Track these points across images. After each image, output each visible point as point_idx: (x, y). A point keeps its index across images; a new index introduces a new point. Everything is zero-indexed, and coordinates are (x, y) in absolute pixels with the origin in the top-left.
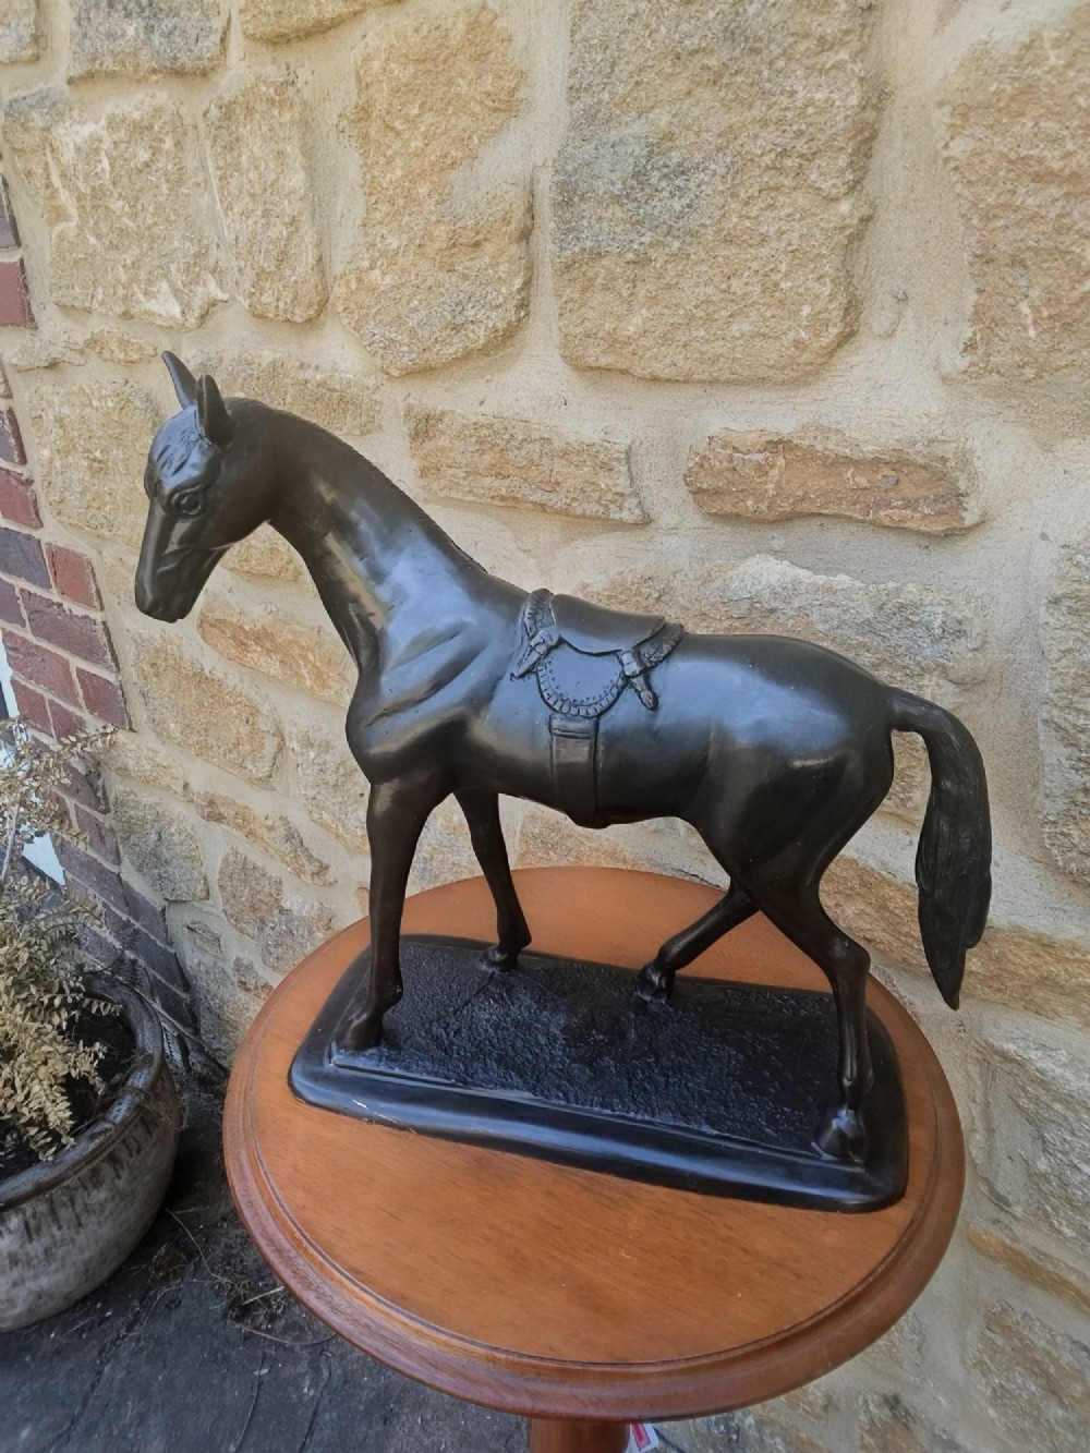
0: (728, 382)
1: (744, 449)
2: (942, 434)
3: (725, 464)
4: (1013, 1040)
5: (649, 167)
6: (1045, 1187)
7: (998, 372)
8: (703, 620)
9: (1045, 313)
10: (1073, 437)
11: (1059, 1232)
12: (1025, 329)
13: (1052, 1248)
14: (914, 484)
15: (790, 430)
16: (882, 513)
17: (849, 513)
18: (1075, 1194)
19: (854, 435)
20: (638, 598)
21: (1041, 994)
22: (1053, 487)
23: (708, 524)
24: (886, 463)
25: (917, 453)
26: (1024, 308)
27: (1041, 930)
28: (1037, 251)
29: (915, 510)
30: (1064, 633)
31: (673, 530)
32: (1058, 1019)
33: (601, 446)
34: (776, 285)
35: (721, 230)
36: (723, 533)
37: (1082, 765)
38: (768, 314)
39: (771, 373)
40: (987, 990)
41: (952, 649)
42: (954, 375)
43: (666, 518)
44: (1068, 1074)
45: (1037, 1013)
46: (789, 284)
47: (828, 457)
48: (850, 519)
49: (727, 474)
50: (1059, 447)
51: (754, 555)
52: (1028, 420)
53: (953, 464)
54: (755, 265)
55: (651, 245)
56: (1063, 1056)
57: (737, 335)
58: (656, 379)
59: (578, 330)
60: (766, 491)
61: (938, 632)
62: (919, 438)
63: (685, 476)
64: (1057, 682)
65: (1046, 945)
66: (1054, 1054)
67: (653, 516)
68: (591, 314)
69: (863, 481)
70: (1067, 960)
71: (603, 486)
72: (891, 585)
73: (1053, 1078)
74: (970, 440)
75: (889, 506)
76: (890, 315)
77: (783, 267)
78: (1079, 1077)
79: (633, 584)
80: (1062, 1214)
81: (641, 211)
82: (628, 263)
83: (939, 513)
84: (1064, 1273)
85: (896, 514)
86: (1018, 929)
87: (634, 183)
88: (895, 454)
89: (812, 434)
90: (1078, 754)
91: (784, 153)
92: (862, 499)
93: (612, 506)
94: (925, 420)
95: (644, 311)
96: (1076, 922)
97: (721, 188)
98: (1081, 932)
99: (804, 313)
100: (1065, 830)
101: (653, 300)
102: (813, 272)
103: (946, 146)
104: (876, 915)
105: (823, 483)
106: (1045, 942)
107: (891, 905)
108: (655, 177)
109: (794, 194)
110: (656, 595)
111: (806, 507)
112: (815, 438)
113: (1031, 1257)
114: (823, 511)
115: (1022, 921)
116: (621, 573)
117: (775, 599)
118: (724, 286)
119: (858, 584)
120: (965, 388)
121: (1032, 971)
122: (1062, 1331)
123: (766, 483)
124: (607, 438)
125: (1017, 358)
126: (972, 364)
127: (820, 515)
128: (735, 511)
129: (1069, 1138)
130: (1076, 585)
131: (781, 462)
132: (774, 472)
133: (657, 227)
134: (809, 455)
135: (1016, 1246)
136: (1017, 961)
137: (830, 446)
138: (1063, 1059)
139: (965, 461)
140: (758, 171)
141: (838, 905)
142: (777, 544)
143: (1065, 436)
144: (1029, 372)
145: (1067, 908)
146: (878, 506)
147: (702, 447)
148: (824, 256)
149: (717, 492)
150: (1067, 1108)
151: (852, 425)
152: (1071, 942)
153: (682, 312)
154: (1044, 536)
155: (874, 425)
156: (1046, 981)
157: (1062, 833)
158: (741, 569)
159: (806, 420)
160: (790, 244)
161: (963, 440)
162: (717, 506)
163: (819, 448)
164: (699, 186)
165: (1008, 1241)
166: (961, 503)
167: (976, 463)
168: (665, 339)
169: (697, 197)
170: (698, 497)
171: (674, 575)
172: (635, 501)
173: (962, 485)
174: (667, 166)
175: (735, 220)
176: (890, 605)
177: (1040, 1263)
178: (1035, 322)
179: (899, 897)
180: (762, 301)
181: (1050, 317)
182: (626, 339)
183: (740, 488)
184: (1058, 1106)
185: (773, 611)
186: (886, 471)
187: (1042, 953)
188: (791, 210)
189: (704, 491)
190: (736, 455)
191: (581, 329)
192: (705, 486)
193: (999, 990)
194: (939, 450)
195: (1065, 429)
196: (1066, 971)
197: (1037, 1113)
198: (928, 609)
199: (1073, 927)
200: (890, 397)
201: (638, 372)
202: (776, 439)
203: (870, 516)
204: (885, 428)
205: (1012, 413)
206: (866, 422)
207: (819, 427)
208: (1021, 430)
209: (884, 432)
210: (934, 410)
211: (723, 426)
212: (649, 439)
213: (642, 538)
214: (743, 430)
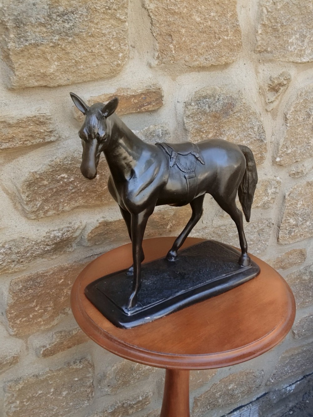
0: (89, 81)
2: (154, 82)
5: (51, 13)
7: (164, 63)
9: (177, 47)
10: (179, 76)
12: (172, 51)
14: (150, 98)
15: (115, 92)
16: (142, 109)
17: (132, 112)
19: (133, 88)
24: (144, 94)
25: (153, 89)
26: (171, 46)
28: (174, 32)
29: (151, 105)
30: (191, 123)
33: (40, 116)
34: (110, 48)
35: (89, 33)
38: (106, 58)
39: (105, 75)
41: (166, 138)
42: (155, 66)
43: (65, 134)
46: (115, 48)
47: (128, 97)
50: (176, 79)
52: (169, 74)
53: (161, 90)
54: (101, 43)
55: (59, 40)
57: (95, 65)
58: (59, 86)
59: (25, 75)
61: (161, 135)
62: (151, 85)
64: (192, 136)
68: (30, 67)
69: (136, 101)
71: (42, 131)
72: (146, 128)
74: (159, 82)
75: (144, 106)
76: (133, 52)
77: (112, 43)
79: (60, 162)
81: (53, 28)
82: (50, 47)
83: (157, 104)
85: (146, 108)
87: (48, 19)
88: (147, 91)
91: (109, 9)
92: (136, 106)
93: (46, 137)
94: (149, 79)
95: (56, 63)
97: (86, 19)
99: (120, 56)
101: (59, 59)
102: (122, 43)
103: (149, 6)
105: (126, 105)
108: (54, 16)
109: (110, 21)
112: (124, 92)
114: (125, 113)
116: (52, 161)
118: (90, 51)
119: (138, 131)
120: (156, 69)
124: (39, 112)
125: (170, 59)
126: (158, 62)
130: (193, 111)
133: (61, 33)
134: (122, 97)
137: (129, 93)
140: (98, 14)
143: (177, 76)
144: (172, 62)
146: (141, 107)
148: (125, 38)
151: (131, 85)
153: (74, 61)
154: (178, 102)
155: (137, 84)
159: (117, 88)
160: (113, 36)
163: (126, 95)
164: (75, 19)
166: (162, 99)
168: (65, 72)
169: (75, 22)
171: (74, 152)
173: (162, 94)
174: (58, 12)
175: (93, 29)
176: (148, 134)
178: (174, 49)
180: (104, 54)
181: (178, 47)
182: (49, 74)
186: (143, 96)
188: (110, 25)
191: (27, 73)
195: (177, 74)
198: (157, 130)
200: (138, 75)
201: (52, 85)
202: (112, 95)
203: (138, 110)
204: (140, 84)
205: (166, 73)
206: (134, 84)
207: (123, 89)
208: (168, 77)
209: (141, 85)
210: (151, 76)
211: (90, 96)
212: (54, 108)
213: (54, 146)
214: (97, 96)
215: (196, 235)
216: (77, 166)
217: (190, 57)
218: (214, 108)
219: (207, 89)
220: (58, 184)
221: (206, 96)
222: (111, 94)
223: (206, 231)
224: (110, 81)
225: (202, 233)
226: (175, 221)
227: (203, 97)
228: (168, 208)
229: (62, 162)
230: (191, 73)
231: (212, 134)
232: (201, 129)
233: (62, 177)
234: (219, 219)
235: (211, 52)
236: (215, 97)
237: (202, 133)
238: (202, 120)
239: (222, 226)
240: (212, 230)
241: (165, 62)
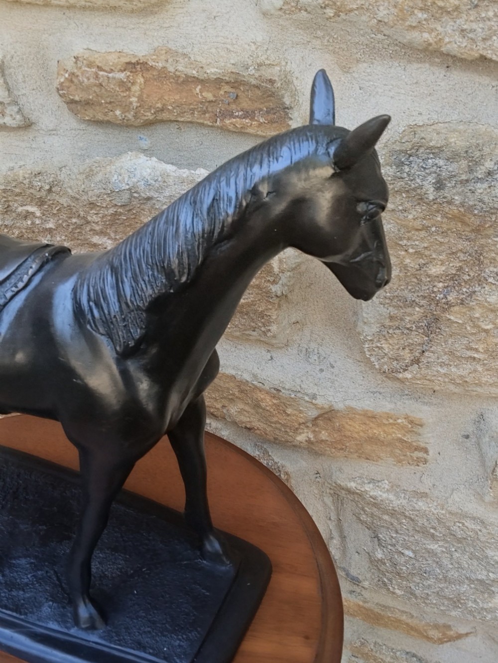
0: (84, 8)
1: (107, 69)
2: (267, 59)
3: (92, 80)
4: (353, 479)
6: (383, 568)
7: (306, 10)
8: (92, 209)
10: (364, 61)
11: (394, 593)
13: (389, 602)
14: (250, 99)
15: (144, 53)
16: (227, 122)
17: (201, 121)
18: (402, 570)
19: (199, 58)
20: (32, 191)
21: (369, 447)
22: (352, 100)
23: (83, 126)
24: (227, 83)
25: (251, 74)
27: (366, 408)
29: (252, 119)
31: (52, 132)
32: (380, 461)
36: (98, 135)
37: (387, 301)
40: (334, 450)
42: (273, 12)
43: (46, 121)
44: (391, 497)
45: (367, 459)
47: (179, 77)
48: (202, 125)
49: (95, 88)
50: (354, 69)
51: (126, 152)
52: (331, 48)
53: (279, 85)
56: (386, 485)
60: (131, 103)
62: (250, 63)
63: (58, 90)
65: (371, 417)
66: (380, 484)
67: (33, 118)
69: (209, 96)
70: (385, 425)
73: (382, 500)
74: (289, 64)
75: (232, 115)
78: (398, 497)
79: (25, 178)
80: (394, 582)
83: (271, 122)
84: (398, 615)
85: (239, 122)
86: (351, 409)
88: (234, 76)
89: (163, 57)
90: (385, 294)
92: (210, 109)
94: (253, 47)
96: (389, 399)
98: (392, 406)
100: (379, 345)
104: (252, 411)
105: (177, 97)
106: (370, 415)
107: (263, 404)
110: (47, 187)
111: (165, 116)
112: (167, 61)
113: (377, 610)
114: (179, 119)
115: (353, 404)
116: (12, 169)
117: (150, 190)
120: (281, 22)
121: (362, 434)
122: (399, 648)
123: (130, 97)
127: (177, 121)
128: (106, 118)
129: (394, 535)
131: (140, 80)
132: (136, 88)
134: (163, 75)
135: (366, 605)
136: (352, 429)
137: (180, 68)
138: (387, 487)
139: (288, 83)
141: (224, 407)
142: (145, 143)
143: (358, 61)
144: (330, 12)
145: (381, 390)
146: (223, 115)
147: (70, 64)
149: (88, 103)
150: (392, 517)
151: (195, 50)
152: (386, 413)
155: (213, 50)
156: (373, 440)
157: (377, 347)
158: (118, 164)
159: (156, 44)
161: (284, 63)
162: (90, 114)
163: (171, 69)
165: (361, 603)
166: (287, 114)
167: (295, 82)
170: (73, 106)
172: (16, 109)
173: (287, 101)
177: (382, 613)
179: (268, 398)
183: (108, 100)
184: (386, 517)
185: (149, 199)
186: (227, 88)
187: (368, 422)
189: (76, 102)
190: (101, 73)
192: (77, 98)
193: (342, 449)
194: (267, 73)
195: (358, 56)
196: (384, 431)
197: (373, 523)
199: (387, 403)
200: (223, 26)
202: (133, 61)
203: (218, 123)
204: (222, 53)
205: (319, 42)
206: (206, 47)
207: (168, 51)
208: (327, 56)
209: (222, 57)
210: (259, 39)
211: (85, 47)
212: (19, 53)
213: (26, 138)
214: (103, 51)
215: (385, 495)
216: (61, 201)
217: (393, 10)
218: (459, 194)
219: (454, 131)
220: (24, 223)
221: (440, 149)
222: (134, 56)
223: (420, 504)
224: (142, 21)
225: (404, 502)
226: (329, 434)
227: (431, 148)
228: (299, 395)
229: (28, 180)
230: (416, 65)
231: (444, 268)
232: (401, 239)
233: (27, 212)
234: (473, 498)
235: (491, 14)
236: (474, 164)
237: (403, 253)
238: (410, 217)
239: (474, 518)
240: (435, 512)
241: (309, 9)
